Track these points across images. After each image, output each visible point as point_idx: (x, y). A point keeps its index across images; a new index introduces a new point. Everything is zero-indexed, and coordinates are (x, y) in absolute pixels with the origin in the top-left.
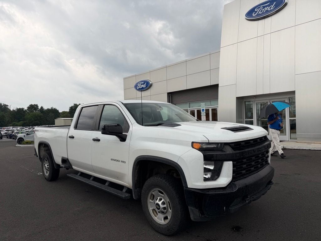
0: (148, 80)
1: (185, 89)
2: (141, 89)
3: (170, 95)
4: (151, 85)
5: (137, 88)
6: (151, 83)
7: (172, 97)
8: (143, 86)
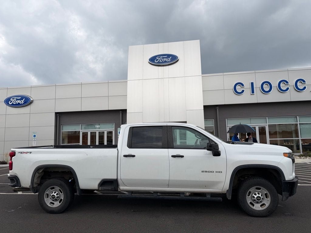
0: (29, 96)
1: (80, 110)
2: (16, 104)
3: (58, 115)
4: (32, 102)
5: (9, 104)
6: (32, 99)
7: (59, 117)
8: (18, 101)
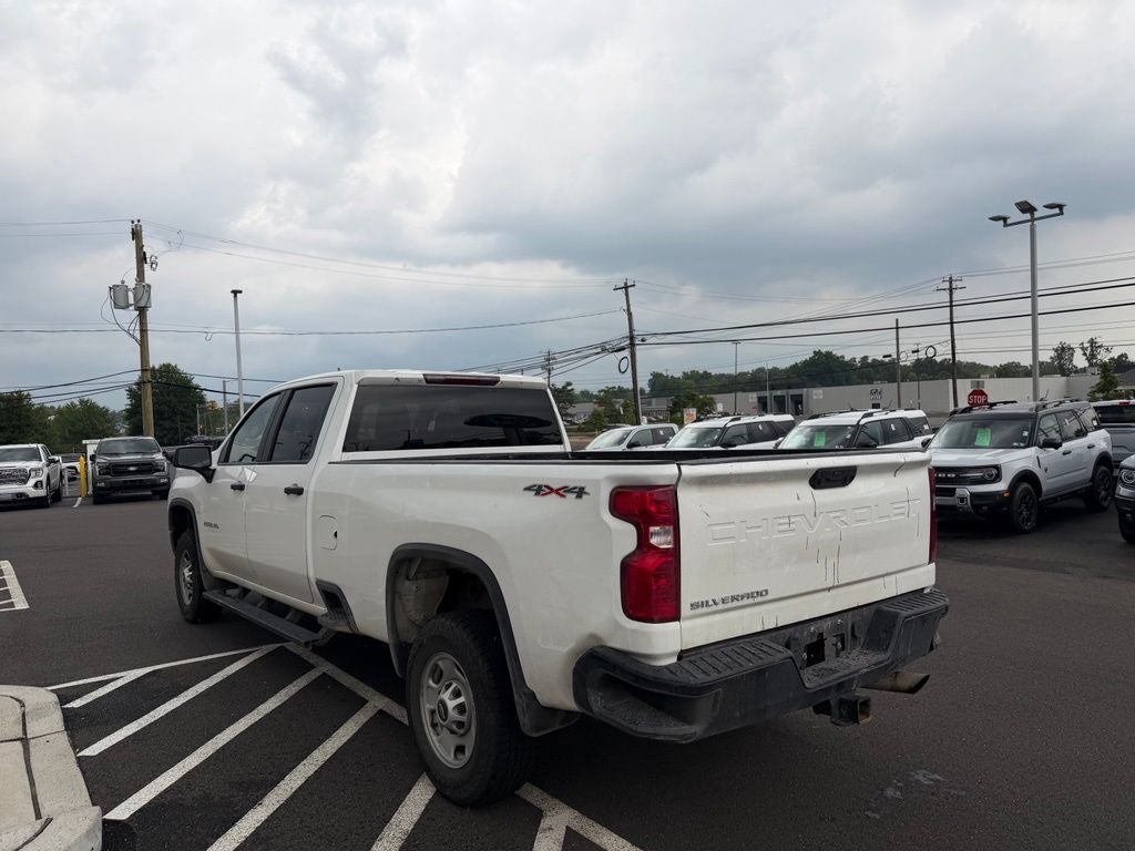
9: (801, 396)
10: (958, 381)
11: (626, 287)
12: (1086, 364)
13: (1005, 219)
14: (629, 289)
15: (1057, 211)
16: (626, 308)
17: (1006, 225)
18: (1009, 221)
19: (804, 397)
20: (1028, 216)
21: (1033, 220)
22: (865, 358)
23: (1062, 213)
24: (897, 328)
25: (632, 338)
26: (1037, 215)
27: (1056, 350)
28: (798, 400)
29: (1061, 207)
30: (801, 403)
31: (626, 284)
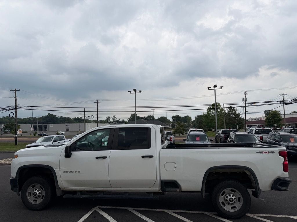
9: (47, 126)
10: (98, 124)
11: (15, 91)
12: (112, 121)
13: (130, 92)
14: (17, 92)
15: (140, 92)
16: (15, 97)
17: (130, 93)
18: (131, 93)
19: (48, 126)
20: (135, 92)
21: (136, 93)
22: (62, 116)
23: (141, 93)
24: (85, 111)
25: (16, 106)
26: (136, 92)
27: (107, 118)
28: (46, 127)
29: (141, 91)
30: (47, 128)
31: (15, 90)
